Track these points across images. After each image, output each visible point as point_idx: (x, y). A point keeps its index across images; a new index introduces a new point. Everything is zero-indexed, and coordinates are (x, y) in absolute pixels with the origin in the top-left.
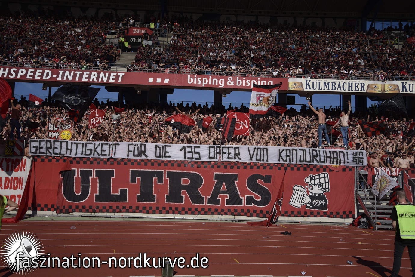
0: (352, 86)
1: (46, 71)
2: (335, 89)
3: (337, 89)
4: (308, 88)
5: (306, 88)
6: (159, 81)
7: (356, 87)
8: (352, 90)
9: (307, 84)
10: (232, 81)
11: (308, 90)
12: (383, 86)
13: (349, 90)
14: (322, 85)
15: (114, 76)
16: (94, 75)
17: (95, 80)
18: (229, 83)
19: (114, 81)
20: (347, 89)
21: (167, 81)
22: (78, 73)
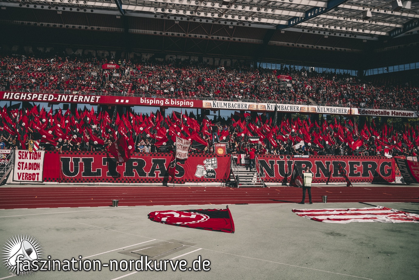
0: (240, 106)
1: (50, 95)
2: (230, 107)
3: (231, 107)
4: (214, 106)
5: (213, 107)
6: (122, 101)
7: (242, 106)
8: (240, 108)
9: (214, 104)
10: (168, 101)
11: (215, 107)
12: (257, 106)
13: (238, 108)
14: (223, 105)
15: (93, 98)
16: (81, 98)
17: (82, 101)
18: (167, 103)
19: (93, 101)
20: (237, 107)
21: (127, 101)
22: (71, 96)
